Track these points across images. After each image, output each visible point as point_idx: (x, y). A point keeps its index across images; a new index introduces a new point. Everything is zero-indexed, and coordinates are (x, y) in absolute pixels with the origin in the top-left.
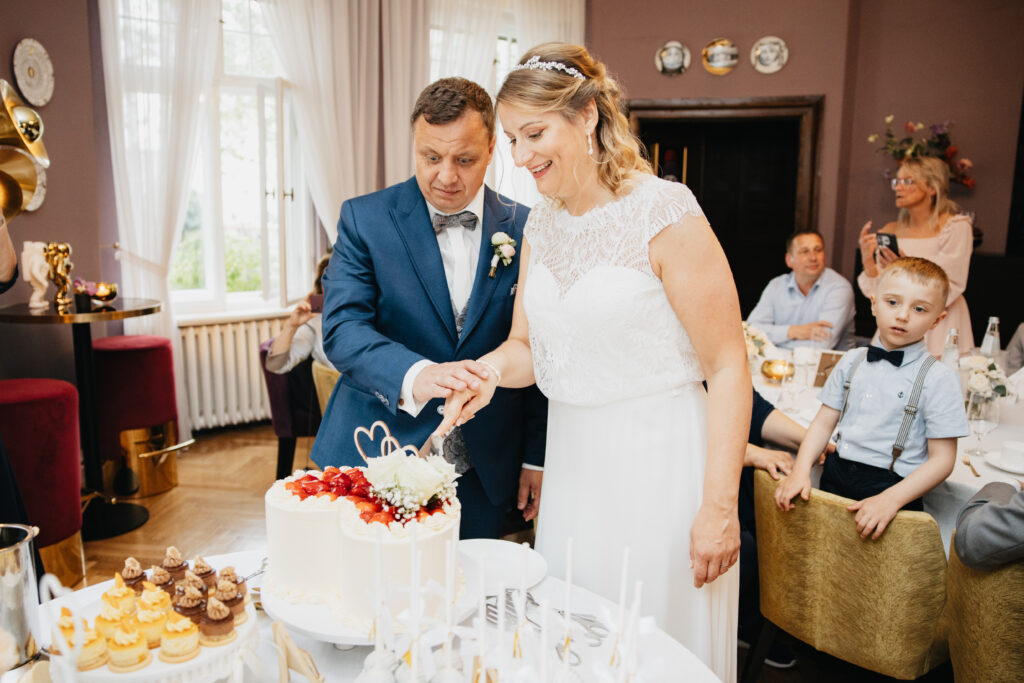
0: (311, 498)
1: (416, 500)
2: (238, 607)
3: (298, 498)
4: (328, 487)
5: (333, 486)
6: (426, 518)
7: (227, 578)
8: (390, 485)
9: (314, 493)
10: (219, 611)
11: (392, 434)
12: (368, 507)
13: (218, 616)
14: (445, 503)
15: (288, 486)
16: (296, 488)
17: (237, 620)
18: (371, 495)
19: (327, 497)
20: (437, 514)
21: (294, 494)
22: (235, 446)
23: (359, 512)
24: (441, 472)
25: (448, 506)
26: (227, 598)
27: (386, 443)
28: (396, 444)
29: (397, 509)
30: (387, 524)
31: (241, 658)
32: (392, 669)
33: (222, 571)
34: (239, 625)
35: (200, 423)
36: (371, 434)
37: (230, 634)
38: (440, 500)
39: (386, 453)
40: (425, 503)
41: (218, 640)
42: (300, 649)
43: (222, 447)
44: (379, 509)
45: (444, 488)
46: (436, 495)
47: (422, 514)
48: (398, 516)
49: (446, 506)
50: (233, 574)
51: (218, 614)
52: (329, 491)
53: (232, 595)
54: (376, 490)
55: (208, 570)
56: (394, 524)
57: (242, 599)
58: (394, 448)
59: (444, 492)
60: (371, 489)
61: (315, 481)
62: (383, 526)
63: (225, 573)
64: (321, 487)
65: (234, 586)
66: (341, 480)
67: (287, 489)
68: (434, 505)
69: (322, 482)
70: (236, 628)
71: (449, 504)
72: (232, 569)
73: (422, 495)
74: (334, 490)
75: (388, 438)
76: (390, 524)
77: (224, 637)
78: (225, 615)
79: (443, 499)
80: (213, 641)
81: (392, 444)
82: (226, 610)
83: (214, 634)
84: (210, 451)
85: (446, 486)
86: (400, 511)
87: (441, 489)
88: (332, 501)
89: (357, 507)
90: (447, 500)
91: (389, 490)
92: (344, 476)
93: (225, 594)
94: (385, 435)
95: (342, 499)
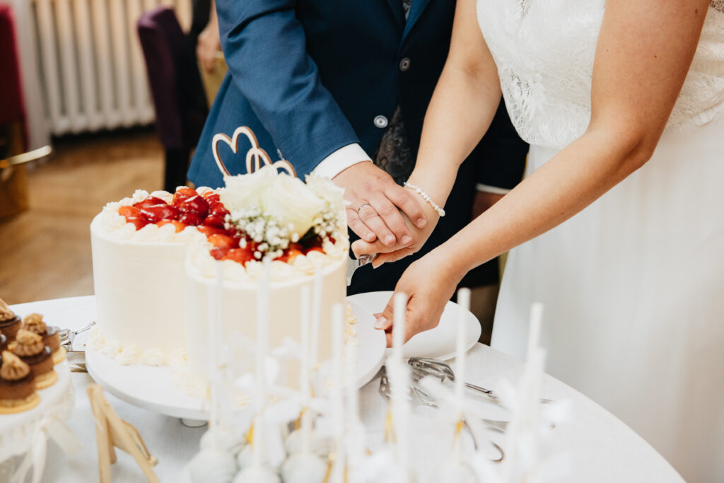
0: (150, 227)
1: (283, 234)
2: (43, 365)
3: (132, 226)
4: (175, 214)
5: (183, 213)
6: (298, 258)
7: (32, 328)
8: (252, 214)
9: (156, 220)
10: (15, 369)
11: (260, 145)
12: (223, 241)
13: (13, 376)
14: (326, 240)
15: (122, 211)
16: (133, 213)
17: (40, 383)
18: (227, 226)
19: (169, 227)
20: (313, 254)
21: (128, 221)
22: (111, 159)
23: (212, 247)
24: (321, 198)
25: (330, 243)
26: (29, 353)
27: (253, 157)
28: (266, 159)
29: (258, 244)
30: (243, 264)
31: (44, 429)
32: (235, 451)
33: (27, 319)
34: (41, 388)
35: (62, 125)
36: (233, 145)
37: (29, 399)
38: (318, 235)
39: (253, 170)
40: (295, 239)
41: (13, 406)
42: (124, 422)
43: (93, 159)
44: (235, 245)
45: (325, 220)
46: (312, 229)
47: (291, 253)
48: (258, 255)
49: (327, 244)
50: (41, 323)
51: (12, 372)
52: (177, 219)
53: (36, 350)
54: (234, 219)
55: (10, 317)
56: (252, 264)
57: (49, 356)
58: (262, 164)
59: (324, 224)
60: (227, 218)
61: (162, 205)
62: (238, 266)
63: (30, 321)
64: (167, 213)
65: (39, 338)
66: (196, 206)
67: (121, 214)
68: (310, 242)
69: (169, 207)
70: (39, 393)
71: (333, 241)
72: (41, 317)
73: (291, 227)
74: (184, 218)
75: (255, 151)
76: (247, 263)
77: (20, 402)
78: (21, 375)
79: (323, 234)
80: (6, 406)
81: (261, 159)
82: (24, 368)
83: (7, 398)
84: (77, 164)
85: (327, 217)
86: (261, 248)
87: (320, 221)
88: (177, 232)
89: (209, 241)
90: (329, 235)
91: (251, 220)
92: (199, 200)
93: (26, 348)
94: (250, 146)
95: (191, 229)
